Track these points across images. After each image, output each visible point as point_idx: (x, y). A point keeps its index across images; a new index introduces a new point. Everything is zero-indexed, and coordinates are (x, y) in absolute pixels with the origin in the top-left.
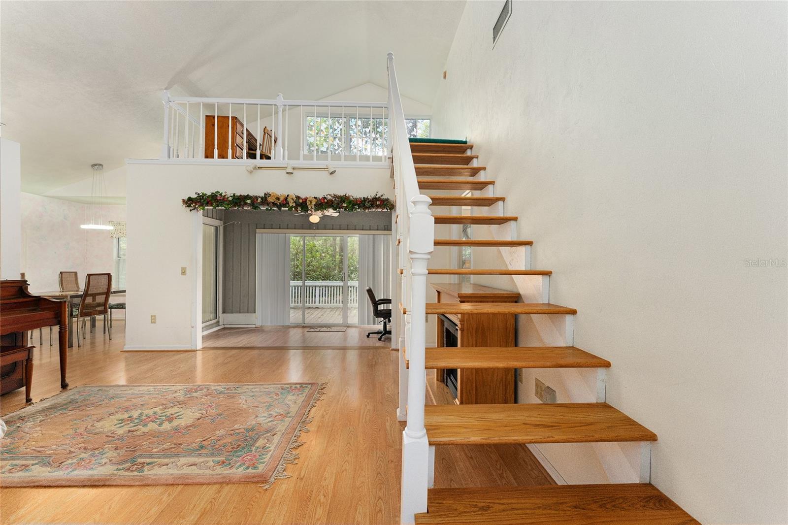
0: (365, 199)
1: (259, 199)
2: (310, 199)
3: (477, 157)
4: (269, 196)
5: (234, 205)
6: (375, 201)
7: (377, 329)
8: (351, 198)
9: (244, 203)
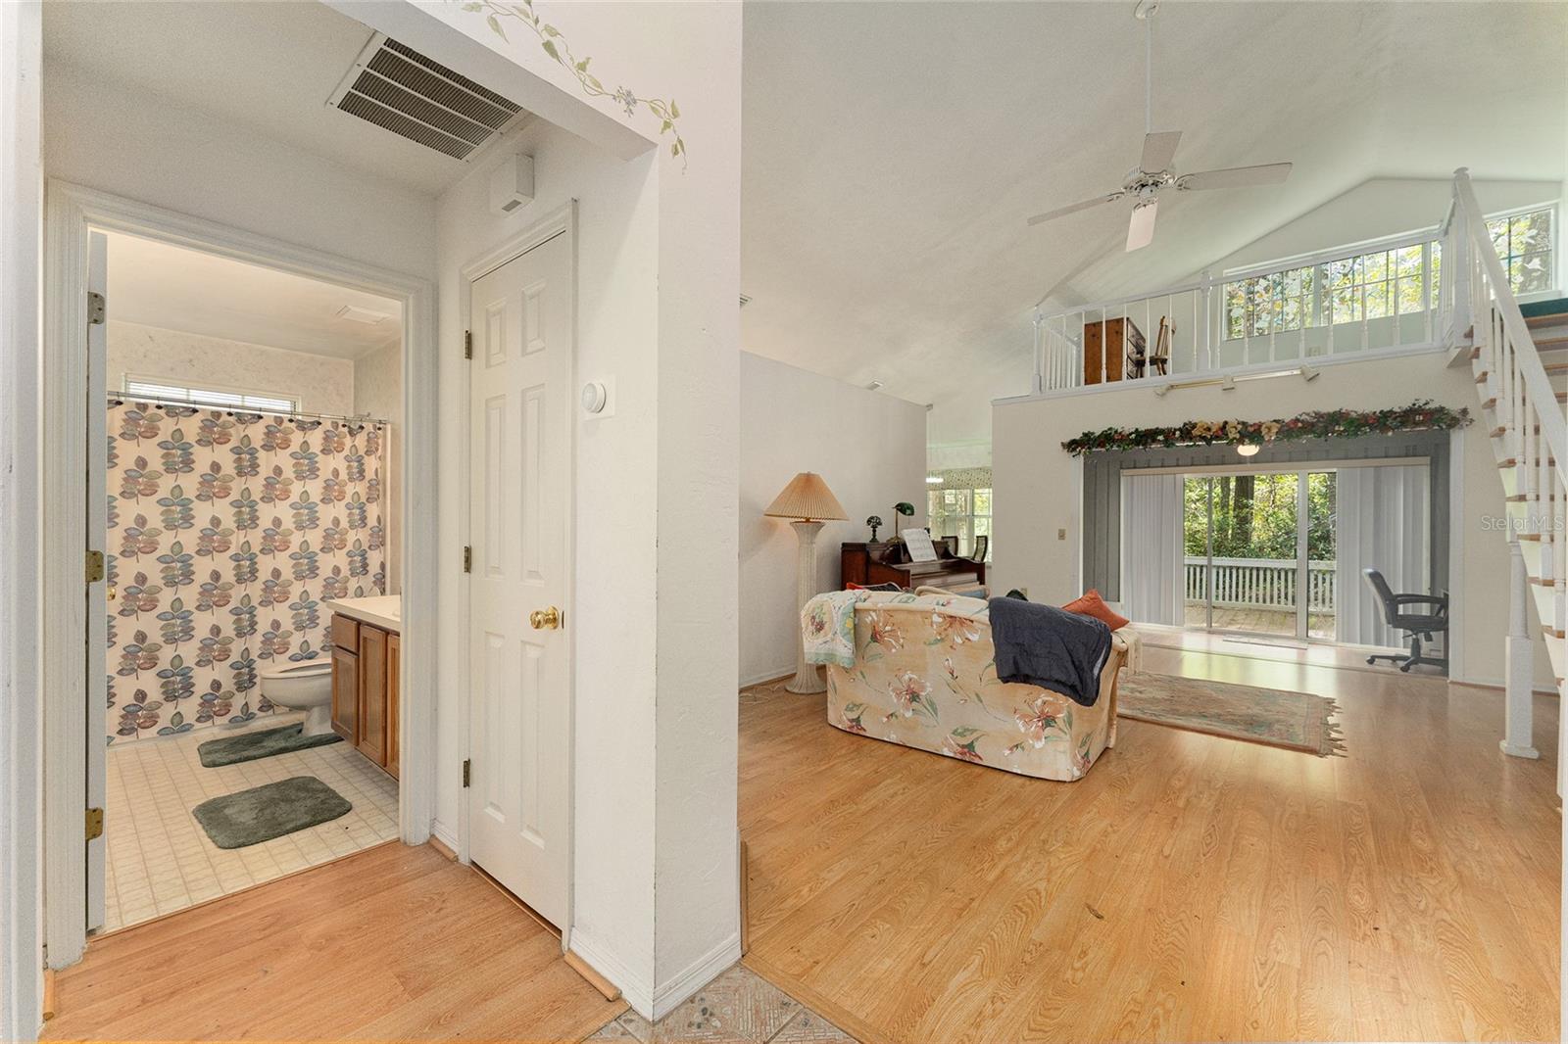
0: (1385, 415)
1: (1178, 433)
2: (1269, 424)
4: (1194, 426)
5: (1138, 445)
6: (1408, 417)
7: (1392, 651)
8: (1354, 415)
9: (1154, 441)
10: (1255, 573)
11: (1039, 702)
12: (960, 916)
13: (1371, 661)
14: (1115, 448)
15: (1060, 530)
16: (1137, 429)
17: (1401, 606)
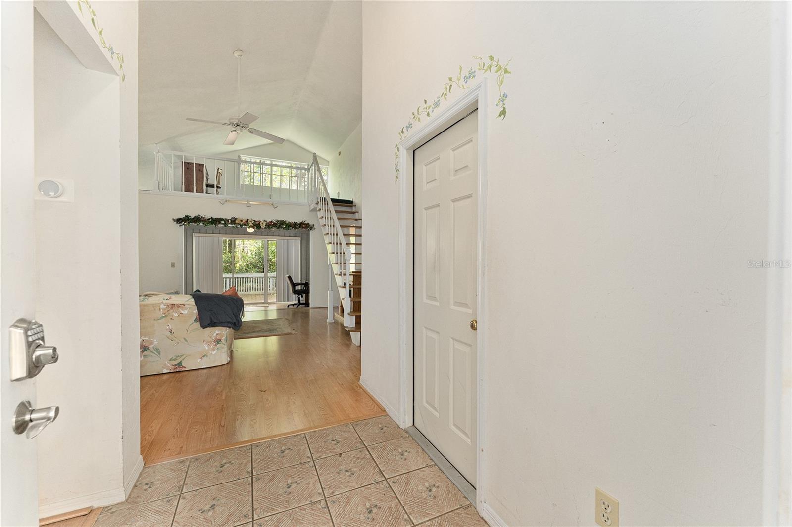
0: (295, 224)
1: (230, 221)
2: (263, 222)
3: (358, 212)
4: (236, 219)
5: (212, 224)
6: (301, 225)
7: (292, 303)
8: (287, 222)
9: (220, 223)
10: (247, 279)
11: (215, 334)
12: (223, 411)
13: (288, 307)
14: (201, 224)
15: (172, 263)
16: (212, 217)
17: (296, 287)
